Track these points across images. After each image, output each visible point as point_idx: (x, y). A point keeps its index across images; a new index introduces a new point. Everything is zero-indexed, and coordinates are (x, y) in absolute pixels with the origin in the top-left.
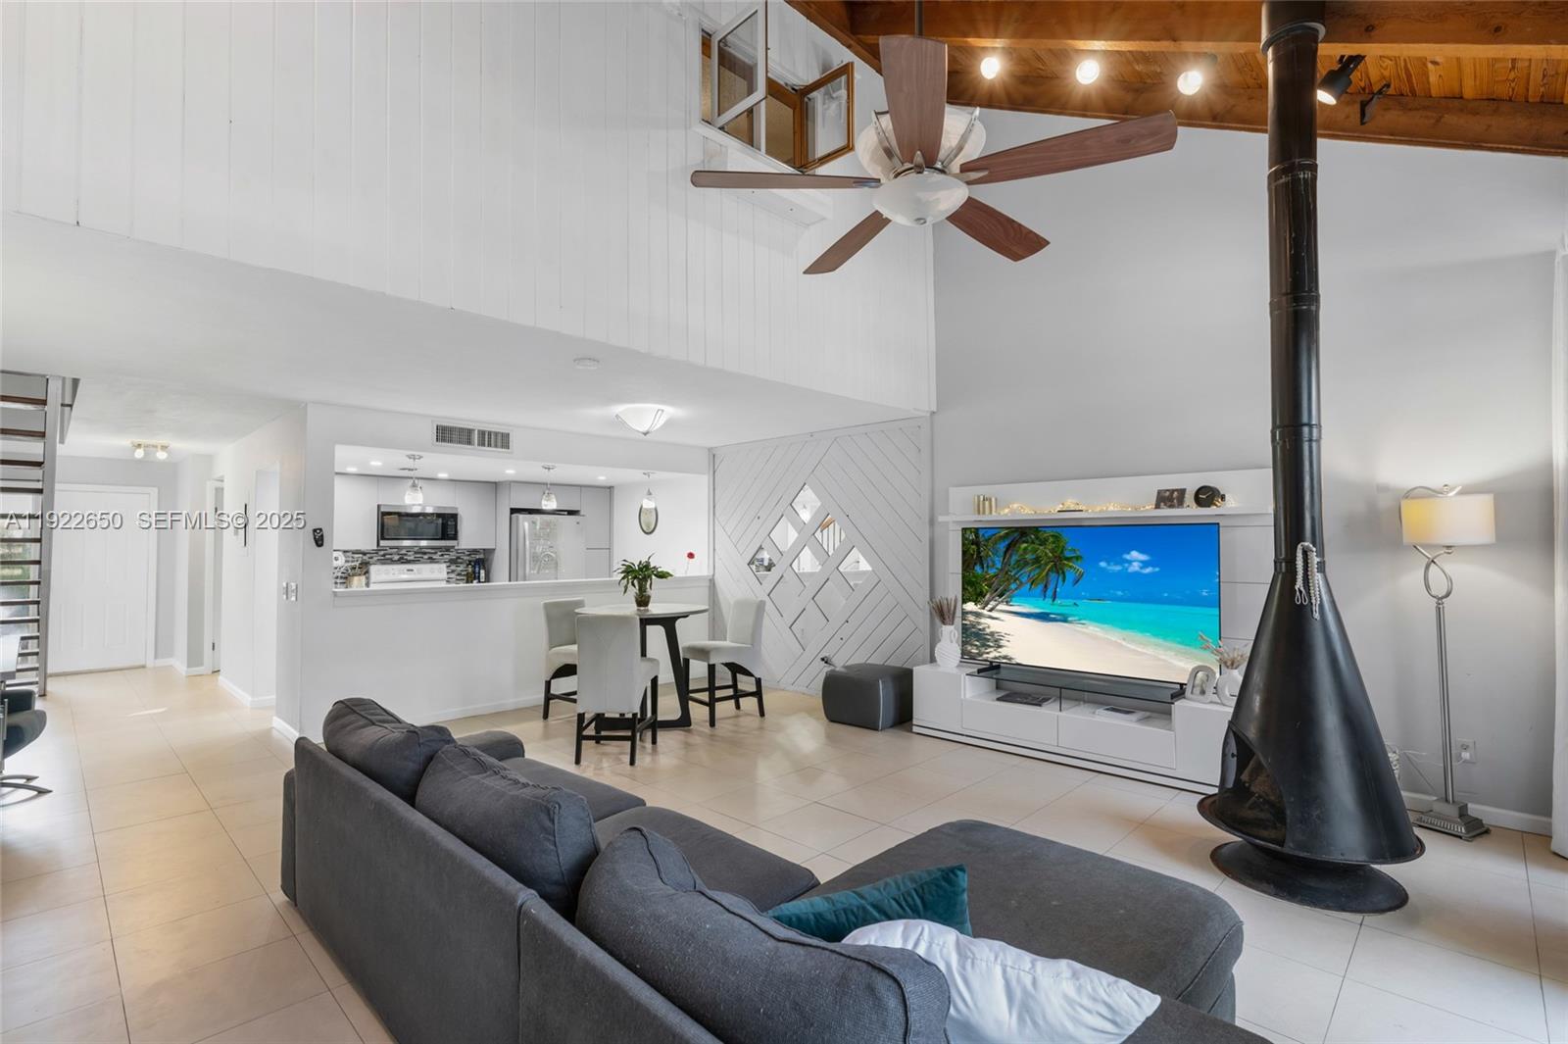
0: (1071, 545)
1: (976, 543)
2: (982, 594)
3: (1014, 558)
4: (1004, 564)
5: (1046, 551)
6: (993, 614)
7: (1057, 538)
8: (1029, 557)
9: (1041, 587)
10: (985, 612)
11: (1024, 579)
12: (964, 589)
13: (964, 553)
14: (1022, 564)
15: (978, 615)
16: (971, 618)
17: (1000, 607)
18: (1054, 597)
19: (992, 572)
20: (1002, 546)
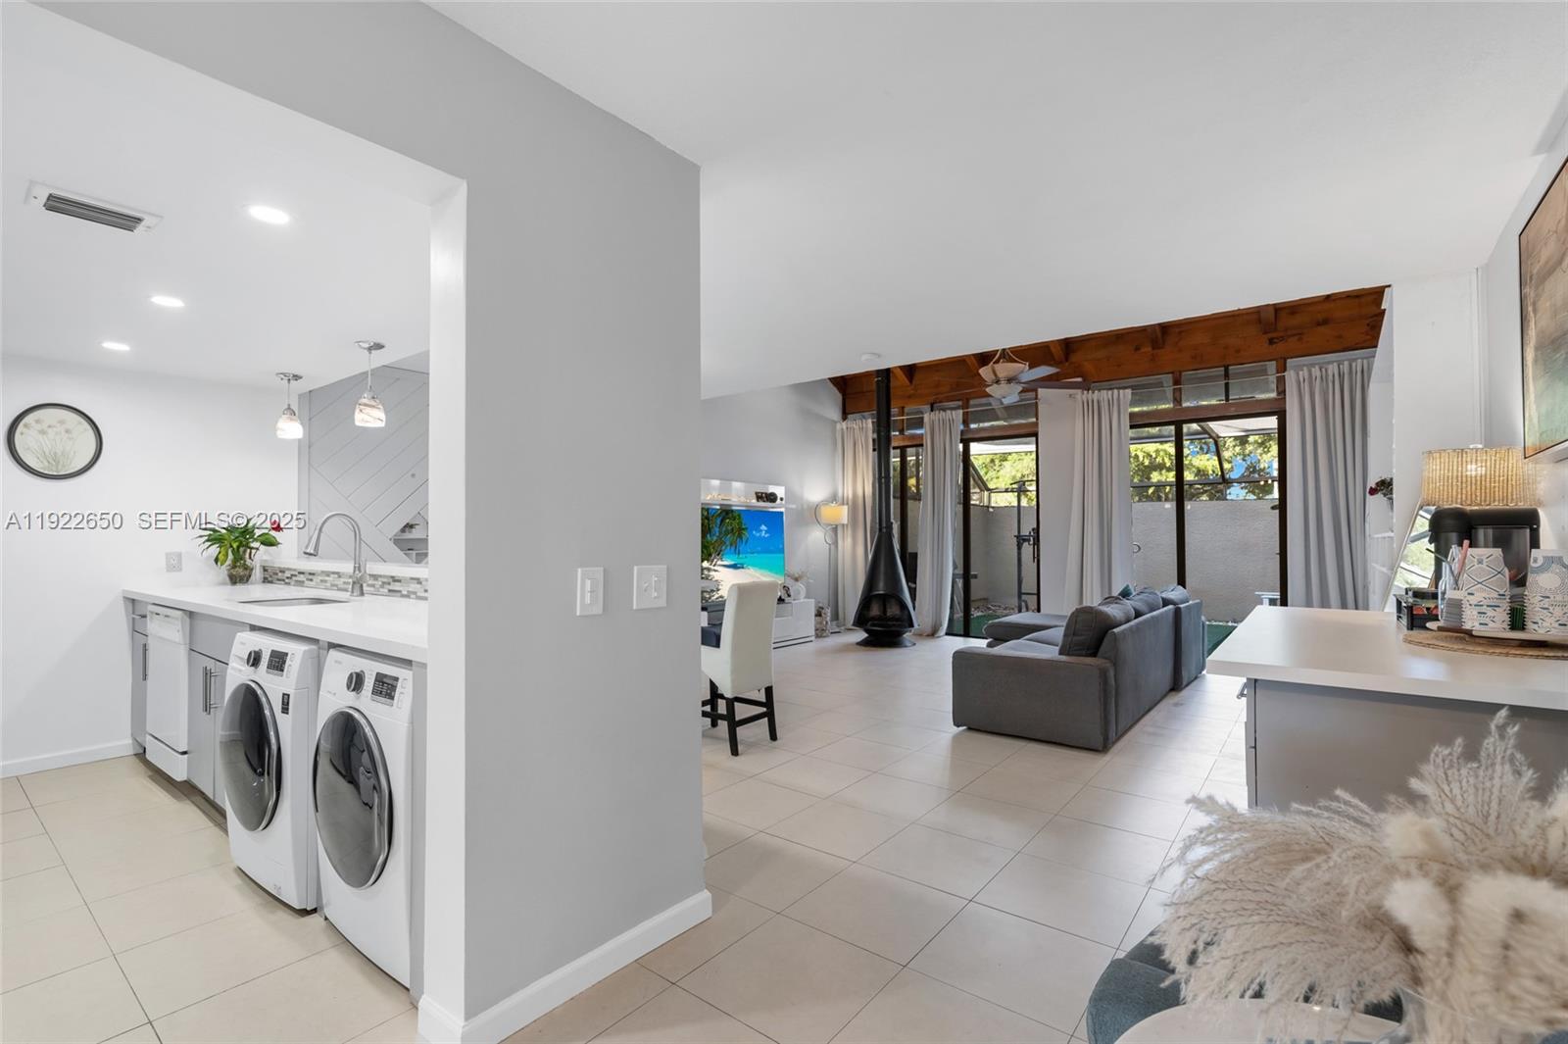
0: (746, 522)
1: (707, 518)
2: (710, 555)
3: (724, 529)
4: (720, 533)
5: (735, 524)
6: (716, 568)
7: (739, 515)
8: (730, 528)
9: (733, 548)
10: (712, 567)
11: (728, 543)
12: (702, 552)
13: (702, 525)
14: (727, 533)
15: (709, 570)
16: (706, 572)
17: (719, 562)
18: (739, 554)
19: (715, 538)
20: (718, 522)
